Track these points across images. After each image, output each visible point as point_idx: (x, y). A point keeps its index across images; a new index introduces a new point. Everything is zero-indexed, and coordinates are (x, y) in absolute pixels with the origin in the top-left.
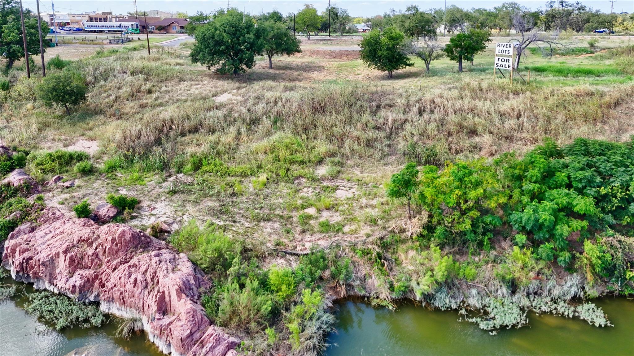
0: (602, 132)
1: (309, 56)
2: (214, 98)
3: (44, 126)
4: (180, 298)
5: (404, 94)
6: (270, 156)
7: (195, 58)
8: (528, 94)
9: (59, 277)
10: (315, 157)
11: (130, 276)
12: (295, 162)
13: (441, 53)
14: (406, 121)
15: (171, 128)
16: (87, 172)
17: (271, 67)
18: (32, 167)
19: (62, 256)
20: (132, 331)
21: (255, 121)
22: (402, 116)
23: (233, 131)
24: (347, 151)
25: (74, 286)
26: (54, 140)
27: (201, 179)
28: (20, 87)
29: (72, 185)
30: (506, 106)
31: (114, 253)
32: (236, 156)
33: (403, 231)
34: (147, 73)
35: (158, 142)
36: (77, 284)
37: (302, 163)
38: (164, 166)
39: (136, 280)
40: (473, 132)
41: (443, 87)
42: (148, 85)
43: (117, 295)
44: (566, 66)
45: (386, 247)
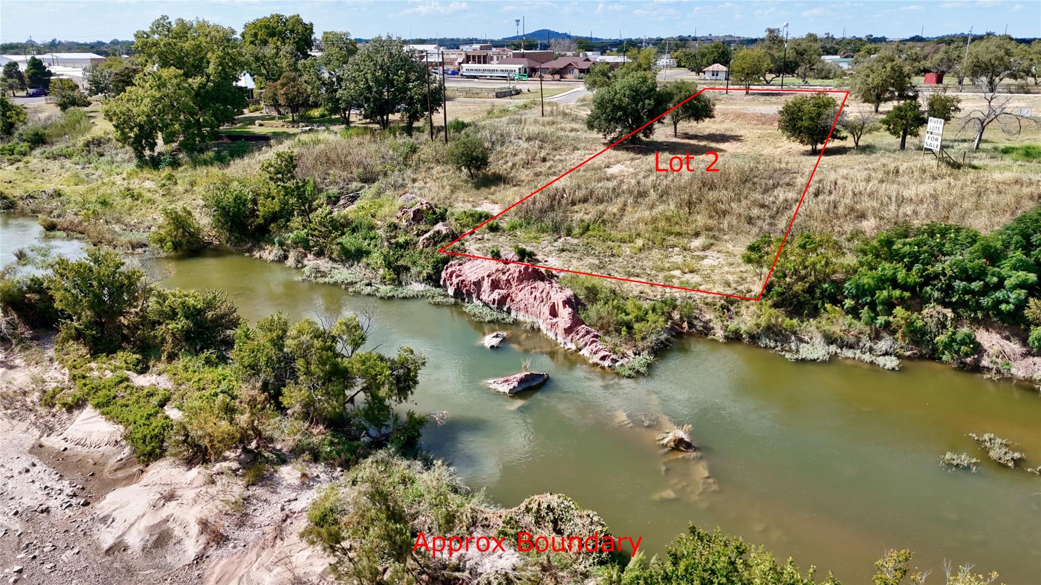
1: (732, 121)
2: (606, 169)
3: (454, 189)
4: (565, 307)
6: (650, 227)
7: (591, 126)
9: (483, 294)
10: (692, 230)
11: (532, 293)
12: (672, 233)
13: (878, 125)
15: (563, 197)
16: (494, 229)
17: (676, 136)
18: (452, 220)
19: (486, 279)
20: (532, 327)
21: (643, 194)
23: (620, 201)
24: (726, 226)
25: (494, 300)
26: (464, 201)
27: (586, 241)
28: (426, 151)
29: (482, 239)
30: (912, 191)
31: (520, 280)
32: (619, 225)
33: (749, 291)
34: (543, 139)
35: (552, 208)
36: (496, 298)
37: (679, 234)
38: (556, 229)
39: (535, 296)
40: (862, 216)
42: (543, 154)
43: (522, 306)
45: (729, 304)
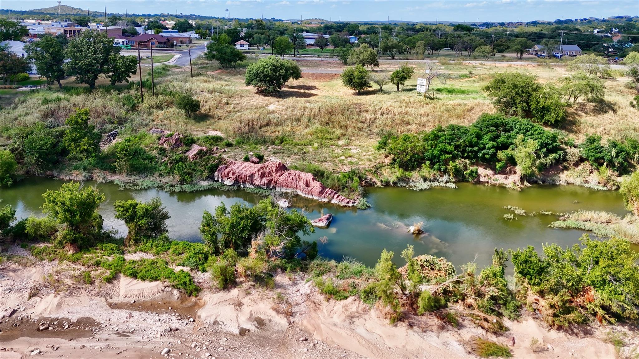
0: (464, 122)
1: (307, 80)
3: (185, 124)
5: (372, 105)
6: (314, 136)
8: (433, 104)
9: (255, 181)
10: (336, 136)
11: (289, 177)
13: (387, 80)
14: (375, 119)
15: (253, 124)
16: (229, 145)
19: (257, 173)
21: (298, 120)
22: (373, 116)
24: (351, 133)
27: (285, 147)
30: (421, 111)
31: (277, 171)
32: (296, 137)
33: (383, 163)
36: (266, 182)
37: (331, 139)
39: (292, 178)
40: (408, 123)
41: (391, 101)
42: (224, 100)
43: (284, 184)
44: (454, 87)
45: (377, 169)
